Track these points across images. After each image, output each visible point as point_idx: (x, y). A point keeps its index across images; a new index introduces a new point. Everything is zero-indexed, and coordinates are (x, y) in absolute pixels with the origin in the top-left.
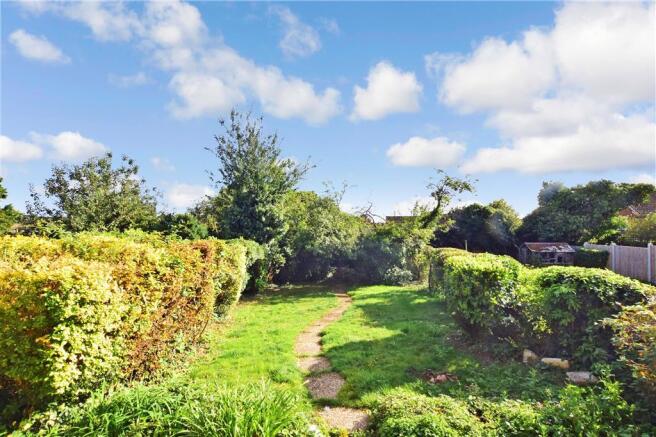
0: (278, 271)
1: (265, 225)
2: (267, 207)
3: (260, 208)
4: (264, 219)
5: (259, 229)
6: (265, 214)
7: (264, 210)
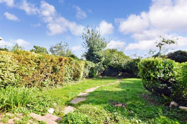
0: (102, 72)
1: (96, 58)
2: (97, 52)
3: (94, 53)
4: (95, 56)
5: (94, 59)
6: (96, 54)
7: (95, 53)
